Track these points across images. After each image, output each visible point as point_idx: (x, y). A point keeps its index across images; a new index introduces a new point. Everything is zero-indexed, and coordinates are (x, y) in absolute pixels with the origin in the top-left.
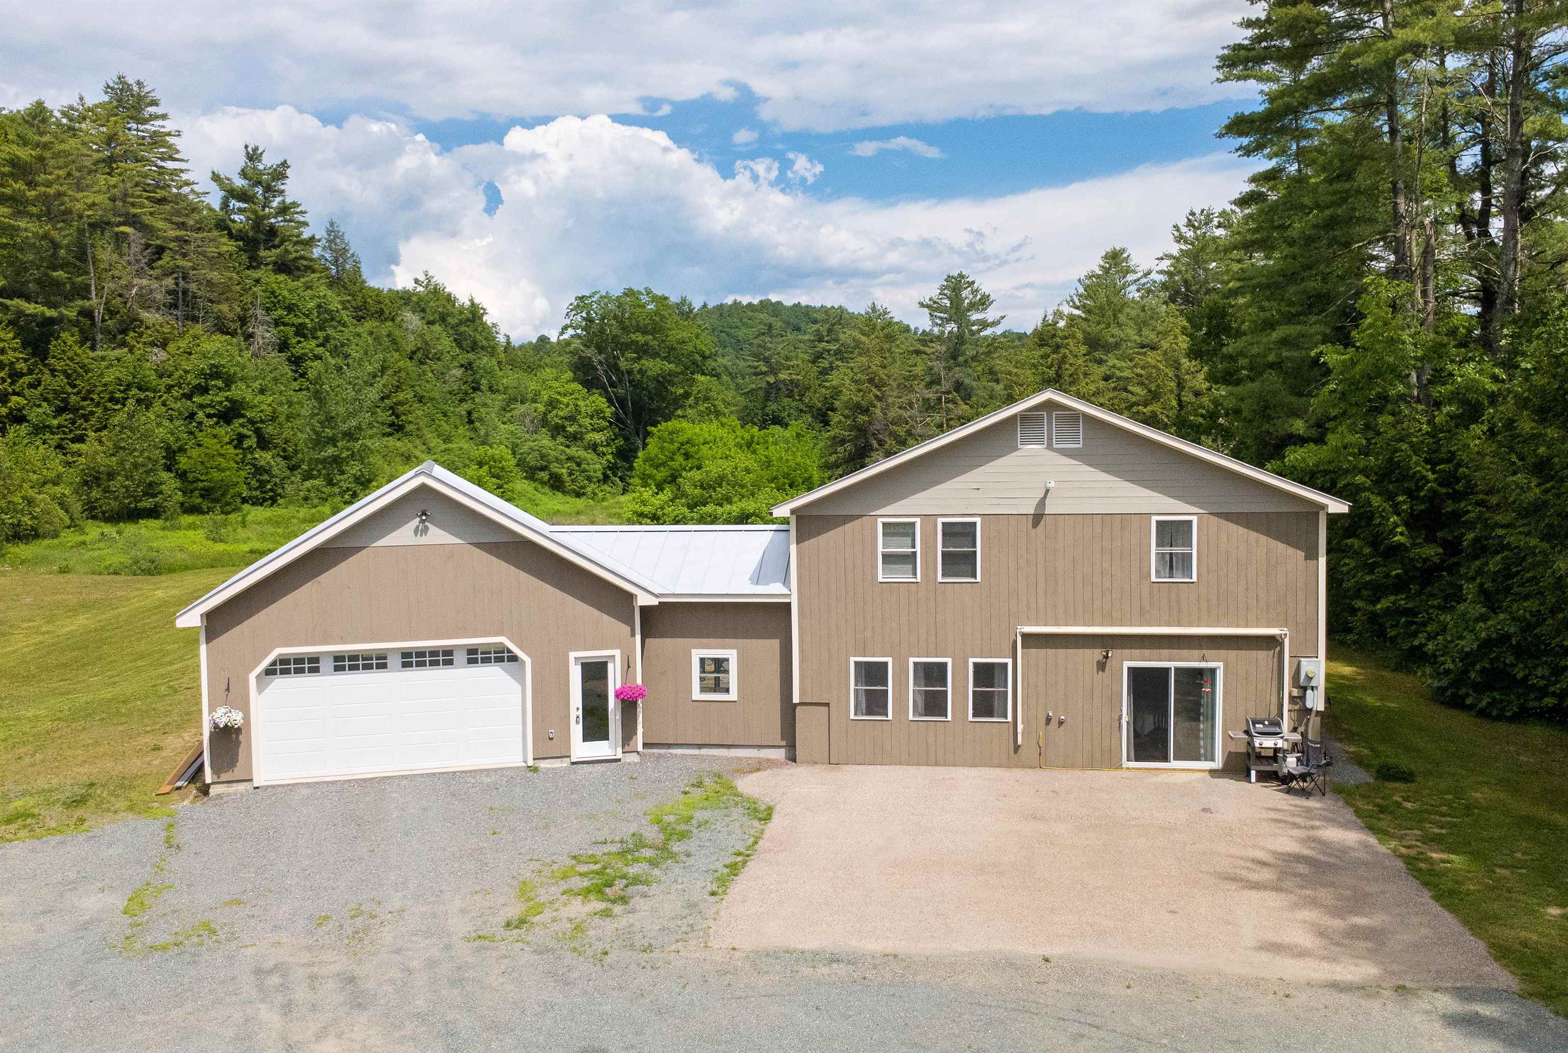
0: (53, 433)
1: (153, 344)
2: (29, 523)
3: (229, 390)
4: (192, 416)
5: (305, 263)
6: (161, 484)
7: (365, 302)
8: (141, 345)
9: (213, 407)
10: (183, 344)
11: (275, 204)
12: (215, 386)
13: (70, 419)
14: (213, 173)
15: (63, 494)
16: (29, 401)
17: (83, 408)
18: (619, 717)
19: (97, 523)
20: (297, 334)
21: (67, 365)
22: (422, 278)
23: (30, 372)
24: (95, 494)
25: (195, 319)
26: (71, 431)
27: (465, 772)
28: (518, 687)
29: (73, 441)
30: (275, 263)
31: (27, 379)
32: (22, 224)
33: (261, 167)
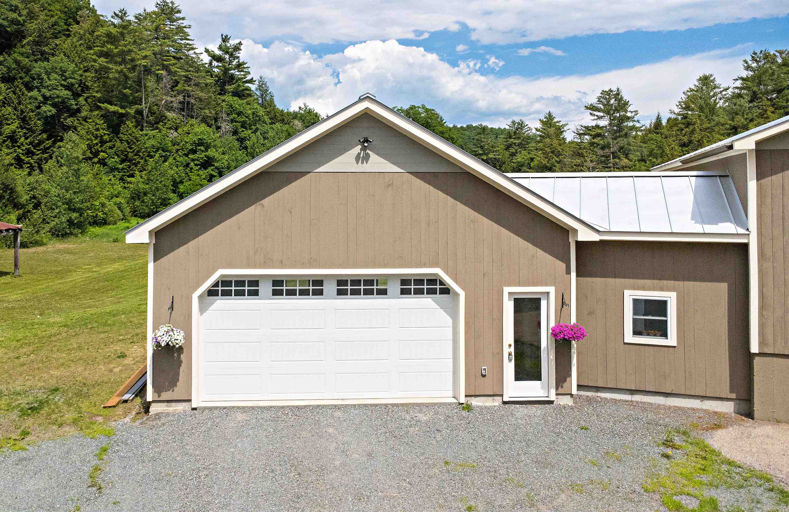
0: (119, 172)
1: (170, 128)
2: (102, 216)
3: (207, 152)
4: (187, 165)
5: (247, 92)
6: (169, 199)
7: (275, 115)
8: (165, 129)
9: (199, 160)
10: (185, 129)
11: (234, 63)
12: (200, 149)
13: (128, 165)
14: (206, 48)
15: (120, 202)
16: (109, 155)
17: (135, 160)
18: (552, 356)
19: (137, 218)
20: (242, 126)
21: (128, 137)
22: (303, 106)
23: (110, 141)
24: (137, 203)
25: (192, 117)
26: (128, 171)
27: (397, 405)
28: (449, 321)
29: (129, 176)
30: (232, 92)
31: (108, 144)
32: (111, 66)
33: (228, 45)
